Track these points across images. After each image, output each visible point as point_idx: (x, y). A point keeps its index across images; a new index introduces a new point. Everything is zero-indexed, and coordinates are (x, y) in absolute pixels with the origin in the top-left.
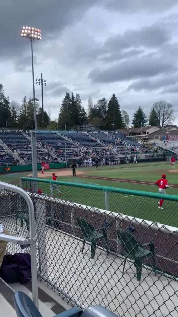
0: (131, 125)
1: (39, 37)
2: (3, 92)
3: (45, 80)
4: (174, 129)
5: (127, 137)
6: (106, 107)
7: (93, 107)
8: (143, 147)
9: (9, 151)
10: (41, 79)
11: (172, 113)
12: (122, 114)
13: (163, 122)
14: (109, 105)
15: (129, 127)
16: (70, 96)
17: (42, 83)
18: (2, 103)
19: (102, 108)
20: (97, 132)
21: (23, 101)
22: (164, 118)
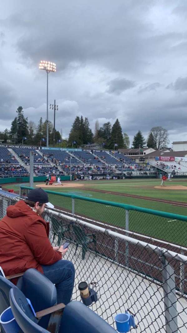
0: (131, 146)
1: (54, 70)
2: (23, 113)
3: (57, 106)
4: (168, 151)
5: (125, 156)
6: (110, 130)
7: (99, 129)
8: (138, 165)
9: (23, 164)
10: (54, 104)
11: (167, 137)
12: (123, 136)
13: (159, 145)
14: (113, 128)
15: (129, 148)
16: (80, 119)
17: (55, 108)
18: (21, 123)
19: (106, 131)
20: (100, 151)
21: (39, 121)
22: (160, 141)
